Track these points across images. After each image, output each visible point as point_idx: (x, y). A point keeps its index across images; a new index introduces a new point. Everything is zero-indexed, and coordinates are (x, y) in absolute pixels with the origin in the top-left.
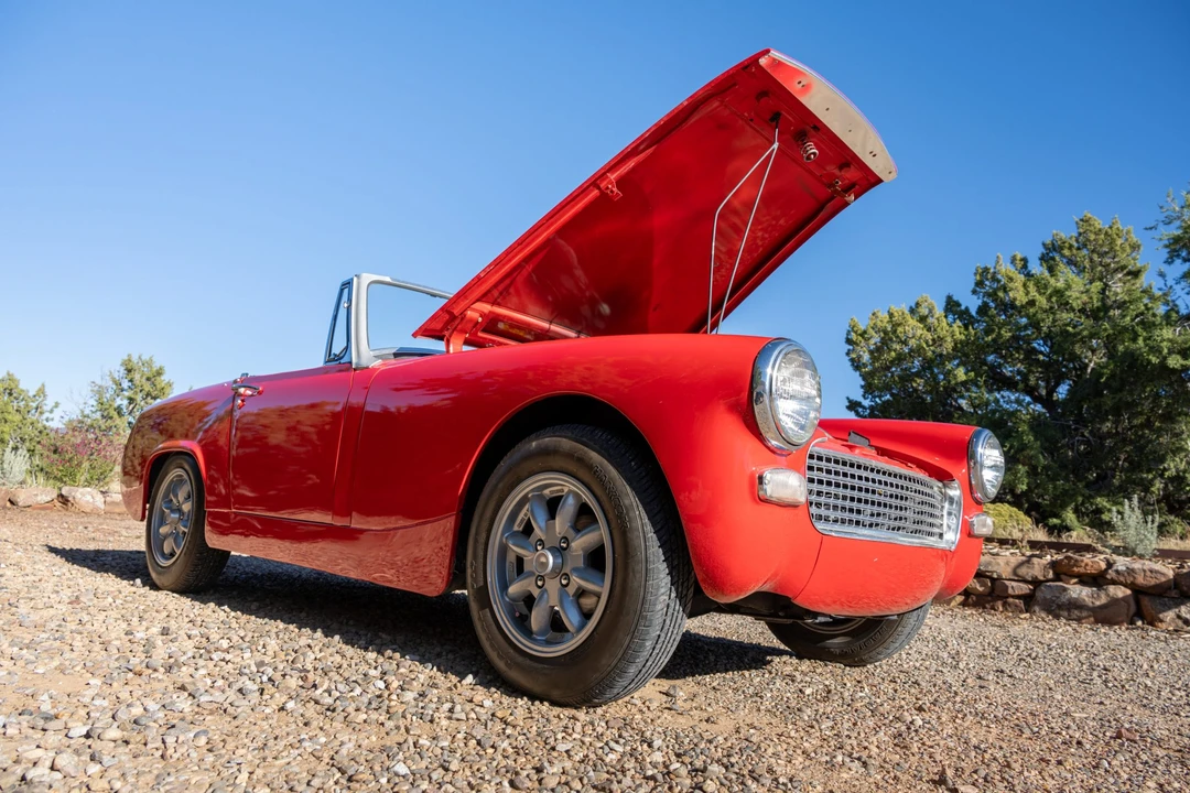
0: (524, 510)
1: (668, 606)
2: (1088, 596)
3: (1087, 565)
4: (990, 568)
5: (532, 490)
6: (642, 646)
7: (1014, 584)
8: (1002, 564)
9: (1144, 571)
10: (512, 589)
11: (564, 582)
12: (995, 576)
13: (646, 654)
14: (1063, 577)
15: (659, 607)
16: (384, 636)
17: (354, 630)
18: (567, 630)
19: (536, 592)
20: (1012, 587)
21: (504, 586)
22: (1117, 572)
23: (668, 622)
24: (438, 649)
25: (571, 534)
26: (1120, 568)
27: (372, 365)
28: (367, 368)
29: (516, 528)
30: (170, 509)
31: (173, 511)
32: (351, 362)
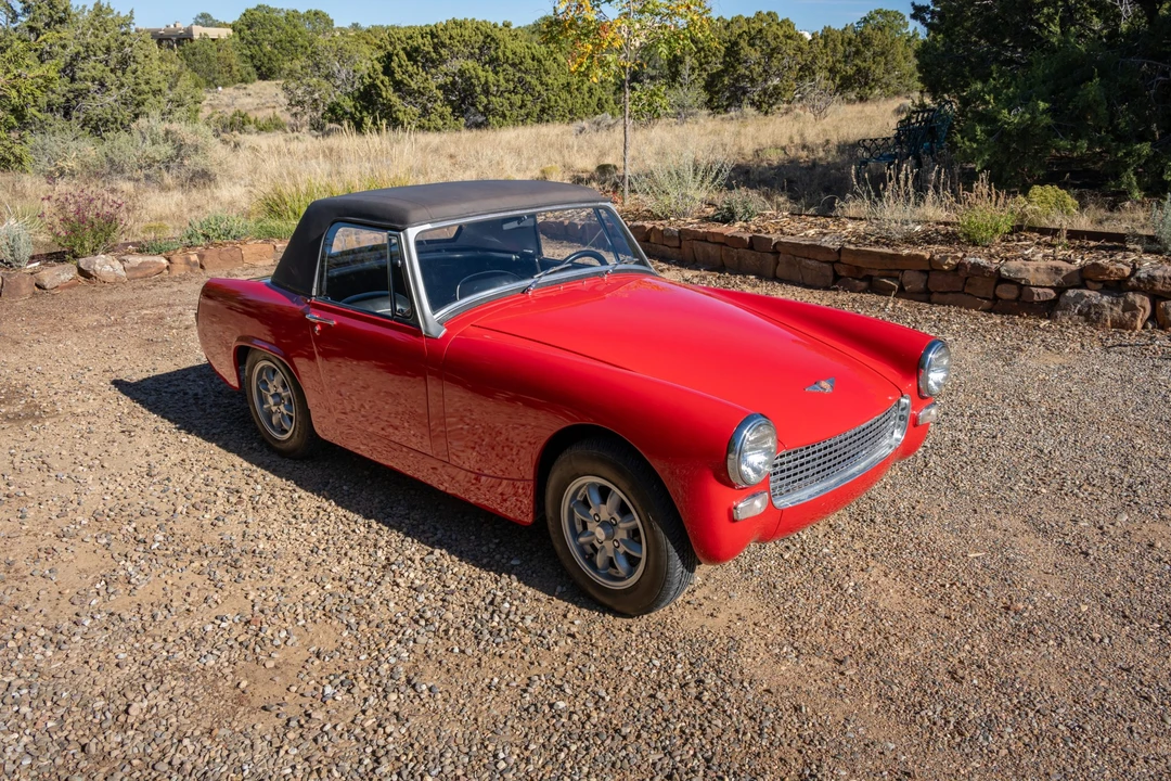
2: (1108, 302)
3: (1111, 272)
4: (1019, 276)
5: (591, 483)
7: (1040, 290)
8: (1032, 270)
9: (1165, 278)
10: (581, 539)
11: (616, 545)
12: (1023, 282)
14: (1088, 283)
19: (598, 546)
20: (1038, 294)
21: (575, 535)
22: (1138, 279)
25: (617, 517)
26: (1142, 275)
27: (440, 336)
28: (436, 339)
29: (578, 498)
30: (268, 390)
31: (272, 396)
32: (420, 327)
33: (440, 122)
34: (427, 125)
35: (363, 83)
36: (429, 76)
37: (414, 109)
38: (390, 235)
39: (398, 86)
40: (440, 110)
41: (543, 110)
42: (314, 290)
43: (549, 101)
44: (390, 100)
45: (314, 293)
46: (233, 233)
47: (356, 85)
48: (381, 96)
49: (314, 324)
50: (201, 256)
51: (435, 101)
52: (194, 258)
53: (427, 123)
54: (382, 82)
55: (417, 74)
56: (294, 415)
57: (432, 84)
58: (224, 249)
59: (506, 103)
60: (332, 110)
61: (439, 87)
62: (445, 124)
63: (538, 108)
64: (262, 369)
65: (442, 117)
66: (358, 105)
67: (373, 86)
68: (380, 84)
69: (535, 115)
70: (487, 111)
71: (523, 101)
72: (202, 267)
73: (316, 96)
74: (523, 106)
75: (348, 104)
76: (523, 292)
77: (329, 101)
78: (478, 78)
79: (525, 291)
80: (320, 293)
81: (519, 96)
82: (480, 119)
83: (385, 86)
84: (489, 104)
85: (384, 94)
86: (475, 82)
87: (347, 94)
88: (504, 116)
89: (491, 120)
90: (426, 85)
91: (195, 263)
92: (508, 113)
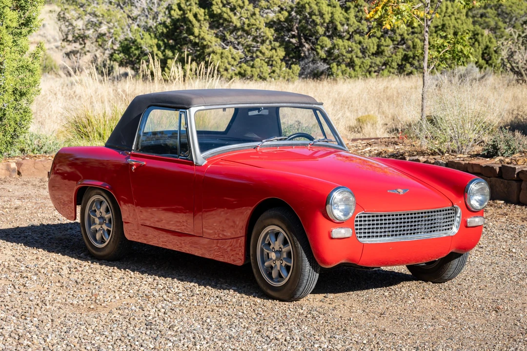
0: (267, 238)
1: (310, 270)
5: (270, 230)
6: (303, 282)
10: (266, 264)
11: (281, 262)
13: (304, 284)
15: (306, 270)
16: (221, 280)
17: (208, 278)
18: (283, 278)
19: (273, 265)
21: (263, 262)
23: (310, 275)
24: (244, 285)
25: (282, 246)
27: (204, 164)
28: (201, 166)
29: (266, 242)
30: (96, 216)
31: (99, 218)
32: (193, 161)
33: (267, 69)
34: (249, 73)
35: (170, 16)
36: (257, 10)
37: (234, 51)
38: (181, 112)
39: (216, 21)
40: (268, 54)
41: (406, 58)
42: (134, 146)
43: (414, 47)
44: (203, 39)
45: (133, 148)
46: (45, 149)
47: (161, 18)
48: (193, 34)
49: (132, 165)
50: (19, 164)
51: (263, 42)
52: (13, 165)
53: (249, 69)
54: (195, 16)
55: (242, 8)
56: (111, 229)
57: (260, 22)
58: (38, 160)
59: (357, 48)
60: (126, 49)
61: (269, 25)
62: (274, 72)
63: (399, 56)
64: (93, 202)
65: (270, 62)
66: (161, 43)
67: (185, 20)
68: (191, 18)
69: (394, 65)
70: (331, 57)
71: (379, 46)
72: (19, 173)
73: (104, 29)
74: (379, 53)
75: (148, 42)
76: (254, 148)
77: (121, 37)
78: (322, 15)
79: (255, 148)
80: (137, 148)
81: (375, 40)
82: (323, 67)
83: (199, 21)
84: (334, 48)
85: (196, 31)
86: (318, 20)
87: (148, 29)
88: (351, 64)
89: (335, 69)
90: (252, 21)
91: (14, 170)
92: (357, 61)
